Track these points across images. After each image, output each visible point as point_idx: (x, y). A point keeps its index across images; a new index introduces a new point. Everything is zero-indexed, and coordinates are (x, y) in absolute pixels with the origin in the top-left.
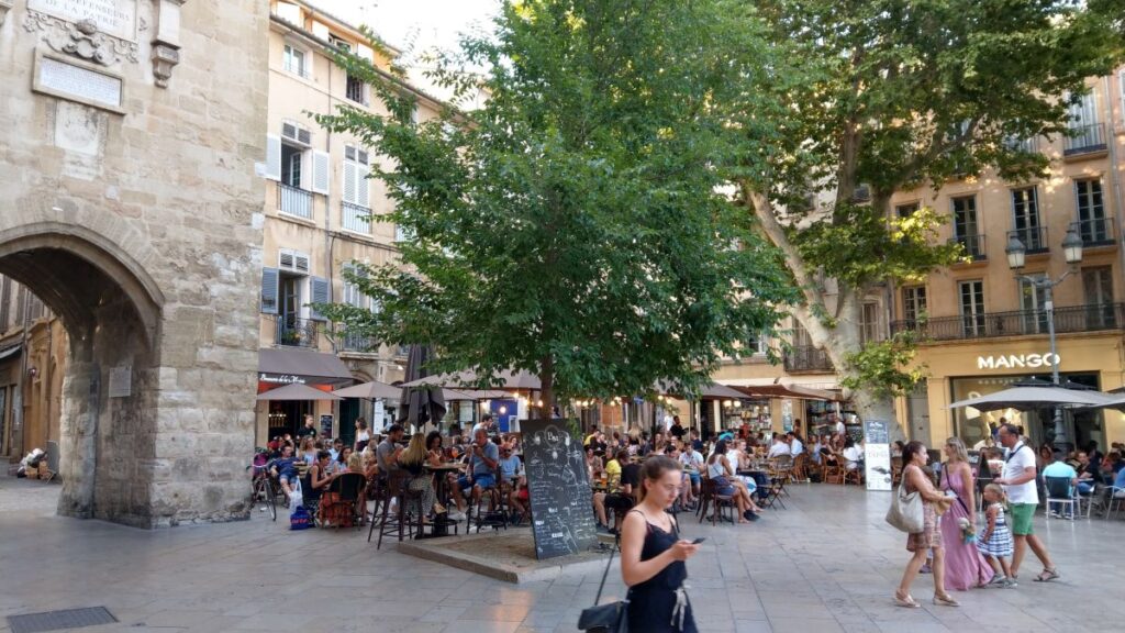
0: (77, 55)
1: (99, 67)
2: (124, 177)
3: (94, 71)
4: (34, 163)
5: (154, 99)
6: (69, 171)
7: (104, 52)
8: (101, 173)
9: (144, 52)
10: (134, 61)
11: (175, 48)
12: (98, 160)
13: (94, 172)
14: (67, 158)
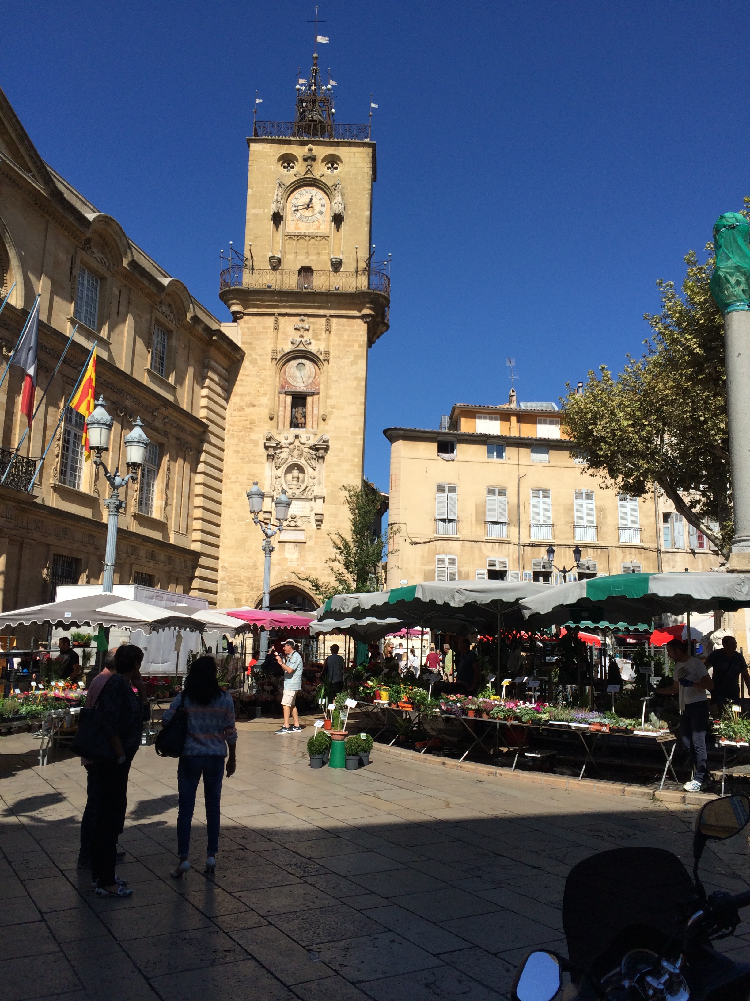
0: (290, 526)
1: (297, 528)
2: (306, 563)
3: (296, 530)
4: (279, 564)
5: (316, 533)
6: (289, 564)
7: (299, 523)
8: (299, 563)
9: (313, 519)
10: (309, 522)
11: (322, 514)
12: (298, 559)
13: (297, 563)
14: (289, 560)
